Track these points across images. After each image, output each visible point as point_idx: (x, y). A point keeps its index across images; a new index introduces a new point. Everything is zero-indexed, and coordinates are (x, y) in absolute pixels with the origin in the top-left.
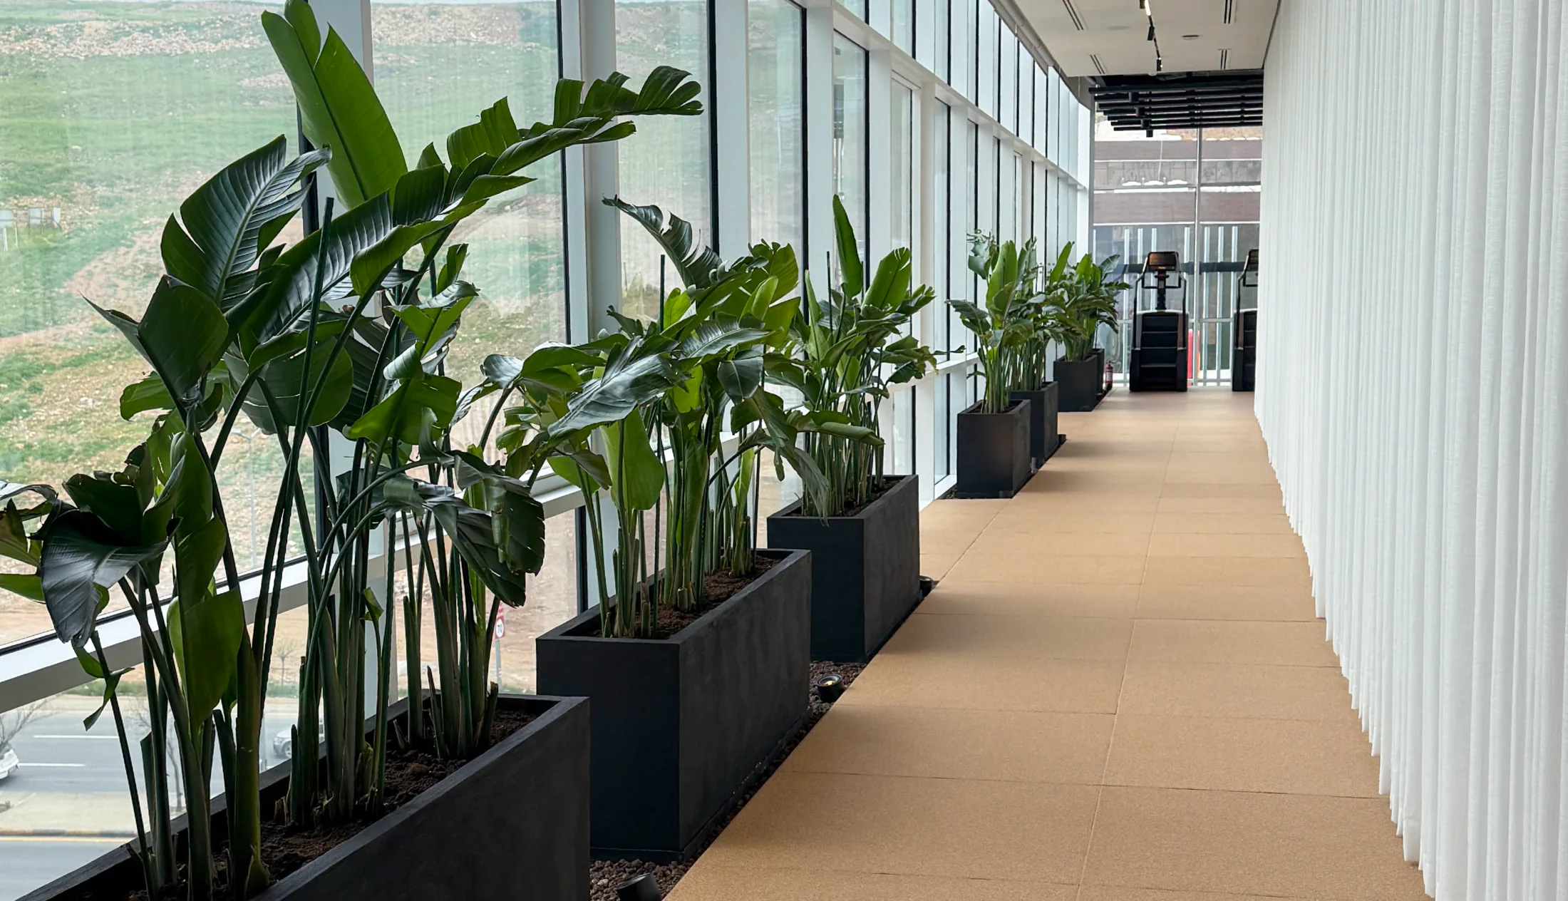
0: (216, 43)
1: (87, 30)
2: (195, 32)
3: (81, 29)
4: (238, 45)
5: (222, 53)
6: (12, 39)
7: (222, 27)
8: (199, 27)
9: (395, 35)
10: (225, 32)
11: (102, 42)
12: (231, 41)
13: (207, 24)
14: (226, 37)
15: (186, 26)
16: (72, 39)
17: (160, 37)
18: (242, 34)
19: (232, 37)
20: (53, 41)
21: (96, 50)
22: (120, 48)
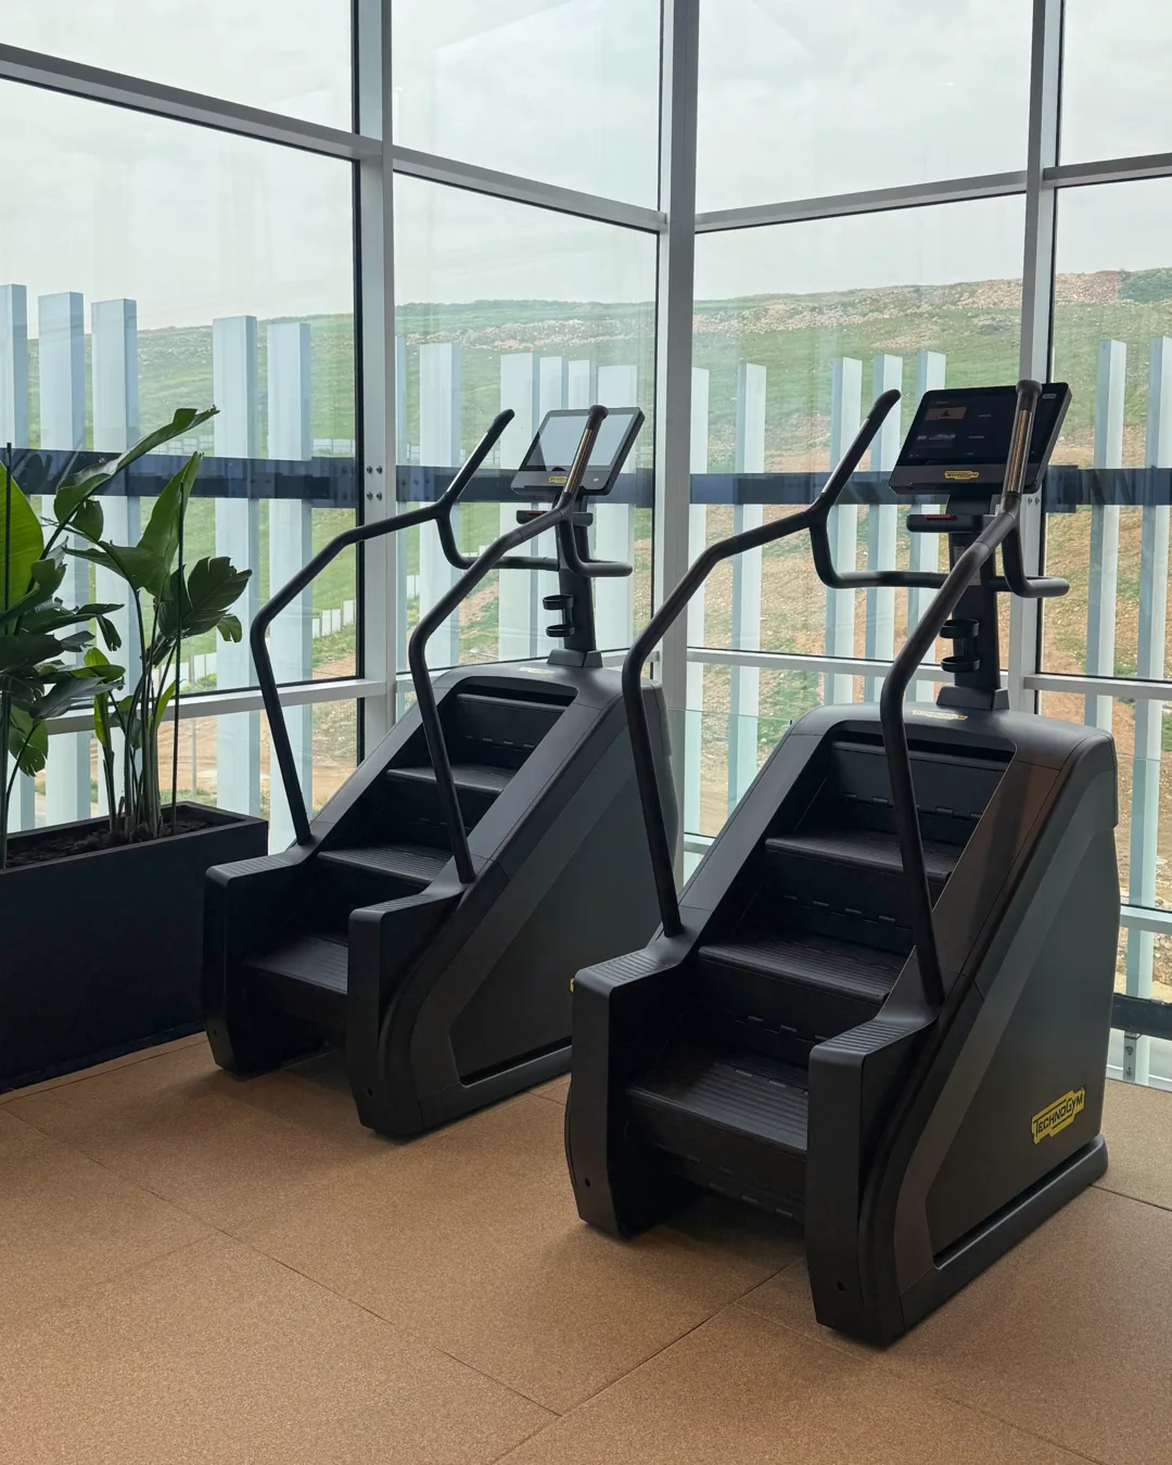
0: (864, 316)
1: (771, 312)
2: (850, 309)
3: (766, 310)
4: (880, 317)
5: (865, 324)
6: (717, 321)
7: (871, 304)
8: (853, 305)
9: (1007, 300)
10: (872, 307)
11: (781, 320)
12: (876, 314)
13: (860, 302)
14: (872, 311)
15: (843, 304)
16: (759, 319)
17: (823, 314)
18: (885, 308)
19: (877, 311)
20: (745, 322)
21: (774, 327)
22: (792, 324)
